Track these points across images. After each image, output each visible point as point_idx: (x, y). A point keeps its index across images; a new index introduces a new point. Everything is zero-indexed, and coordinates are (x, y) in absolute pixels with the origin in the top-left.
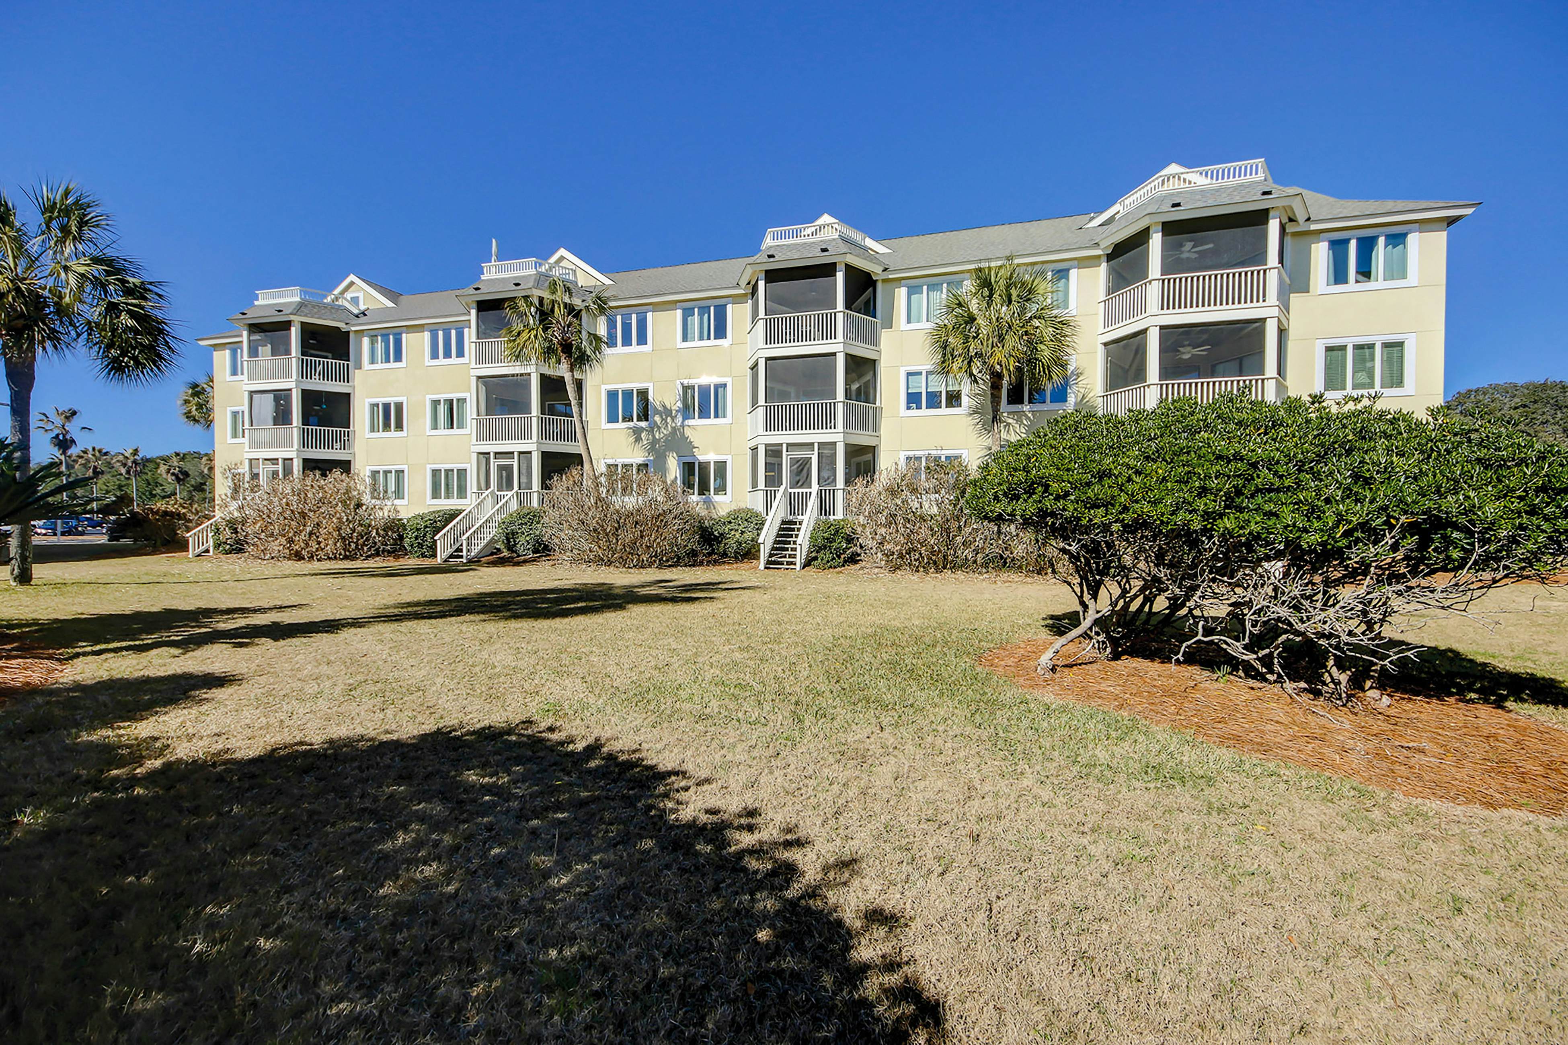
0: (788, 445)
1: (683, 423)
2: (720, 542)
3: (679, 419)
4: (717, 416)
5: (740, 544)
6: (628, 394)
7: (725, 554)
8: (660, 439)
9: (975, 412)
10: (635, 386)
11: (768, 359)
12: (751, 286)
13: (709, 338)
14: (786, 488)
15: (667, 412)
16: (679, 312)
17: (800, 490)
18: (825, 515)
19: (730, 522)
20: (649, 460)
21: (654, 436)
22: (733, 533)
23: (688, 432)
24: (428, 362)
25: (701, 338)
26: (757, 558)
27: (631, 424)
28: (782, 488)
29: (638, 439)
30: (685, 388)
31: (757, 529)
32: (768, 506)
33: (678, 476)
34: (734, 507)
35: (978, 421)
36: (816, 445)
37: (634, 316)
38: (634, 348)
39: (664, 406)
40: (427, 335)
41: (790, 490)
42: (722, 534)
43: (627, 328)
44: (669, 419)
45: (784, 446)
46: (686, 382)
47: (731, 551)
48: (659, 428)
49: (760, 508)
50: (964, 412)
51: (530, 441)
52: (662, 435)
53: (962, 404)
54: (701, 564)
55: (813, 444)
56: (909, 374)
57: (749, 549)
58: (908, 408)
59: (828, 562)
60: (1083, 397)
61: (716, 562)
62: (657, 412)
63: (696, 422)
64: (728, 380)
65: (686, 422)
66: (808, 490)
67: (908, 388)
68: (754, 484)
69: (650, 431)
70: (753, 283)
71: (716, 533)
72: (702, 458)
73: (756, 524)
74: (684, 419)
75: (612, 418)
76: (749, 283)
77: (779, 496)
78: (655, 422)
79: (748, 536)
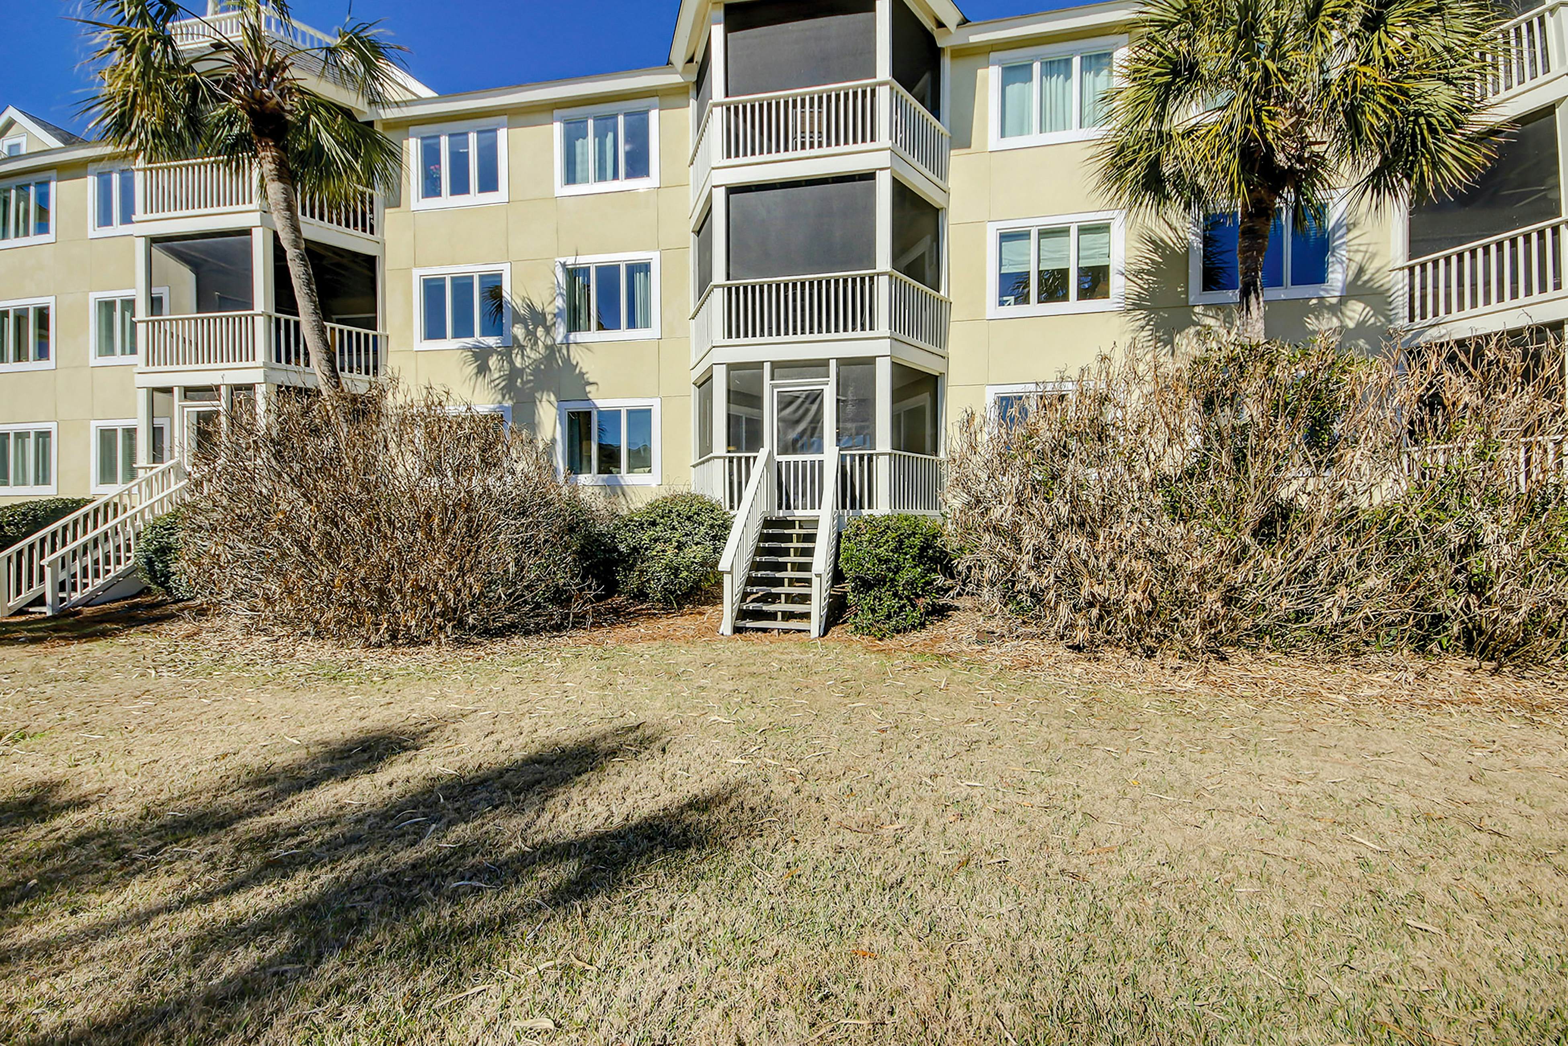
0: (775, 365)
1: (566, 337)
2: (631, 568)
3: (560, 332)
4: (632, 324)
5: (676, 571)
6: (462, 285)
7: (641, 595)
8: (522, 370)
9: (1137, 307)
10: (475, 269)
11: (732, 190)
12: (695, 67)
13: (615, 176)
14: (770, 453)
15: (536, 318)
16: (557, 128)
17: (800, 458)
18: (853, 507)
19: (654, 524)
20: (504, 409)
21: (511, 362)
22: (659, 547)
23: (577, 355)
24: (93, 231)
25: (601, 176)
26: (715, 599)
27: (469, 341)
28: (762, 454)
29: (483, 369)
30: (572, 273)
31: (714, 538)
32: (735, 493)
33: (558, 437)
34: (664, 492)
35: (1143, 323)
36: (833, 364)
37: (473, 138)
38: (474, 198)
39: (531, 308)
40: (91, 183)
41: (779, 458)
42: (635, 549)
43: (459, 162)
44: (540, 331)
45: (767, 367)
46: (570, 261)
47: (655, 589)
48: (522, 348)
49: (717, 492)
50: (1114, 307)
51: (251, 364)
52: (528, 362)
53: (1112, 292)
54: (579, 622)
55: (825, 363)
56: (1005, 237)
57: (697, 583)
58: (1002, 303)
59: (889, 617)
60: (1361, 270)
61: (619, 615)
62: (517, 318)
63: (592, 336)
64: (653, 257)
65: (572, 337)
66: (816, 457)
67: (1001, 265)
68: (705, 446)
69: (506, 352)
70: (699, 58)
71: (622, 548)
72: (603, 402)
73: (712, 526)
74: (570, 331)
75: (434, 331)
76: (691, 60)
77: (757, 470)
78: (515, 338)
79: (694, 553)
